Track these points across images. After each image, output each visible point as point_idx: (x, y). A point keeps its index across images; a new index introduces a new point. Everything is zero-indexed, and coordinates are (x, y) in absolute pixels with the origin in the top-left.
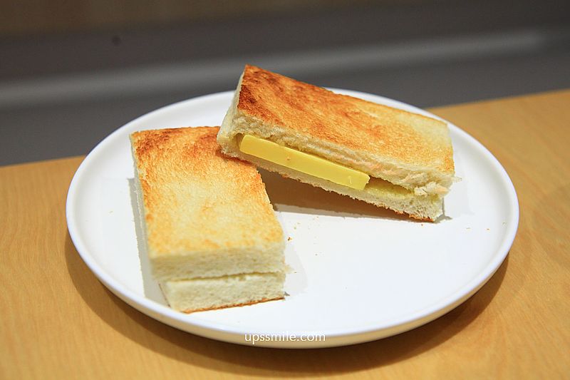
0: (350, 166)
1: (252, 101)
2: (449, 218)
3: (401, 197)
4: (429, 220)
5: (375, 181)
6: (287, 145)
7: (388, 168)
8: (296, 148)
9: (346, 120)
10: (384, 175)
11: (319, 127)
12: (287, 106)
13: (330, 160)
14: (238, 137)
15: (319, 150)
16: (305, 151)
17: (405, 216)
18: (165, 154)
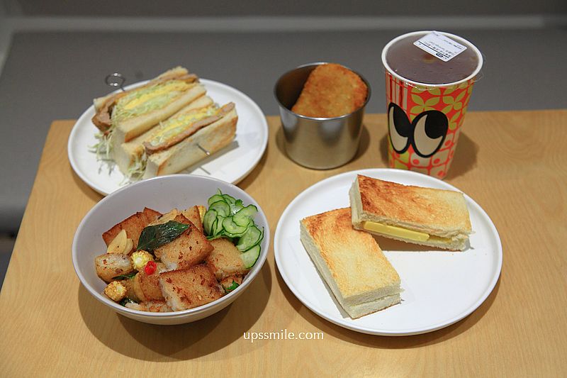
0: (420, 231)
1: (368, 204)
2: (472, 248)
3: (445, 242)
4: (459, 250)
5: (432, 237)
6: (388, 224)
7: (438, 230)
8: (392, 225)
9: (414, 204)
10: (437, 233)
11: (402, 212)
12: (384, 201)
13: (409, 229)
14: (363, 222)
15: (404, 226)
16: (396, 226)
17: (447, 250)
18: (325, 233)
